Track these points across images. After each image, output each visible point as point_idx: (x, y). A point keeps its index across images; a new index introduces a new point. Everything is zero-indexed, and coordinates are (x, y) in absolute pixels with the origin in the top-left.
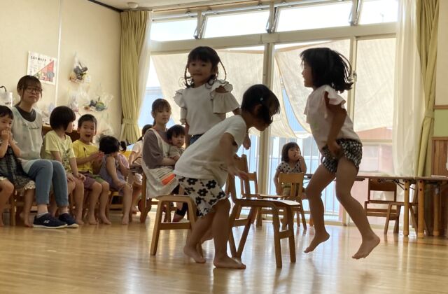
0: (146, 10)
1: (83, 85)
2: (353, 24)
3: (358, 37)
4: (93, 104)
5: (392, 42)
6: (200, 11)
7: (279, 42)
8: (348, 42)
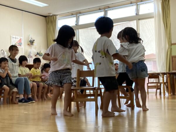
0: (56, 15)
1: (33, 47)
3: (139, 19)
4: (38, 54)
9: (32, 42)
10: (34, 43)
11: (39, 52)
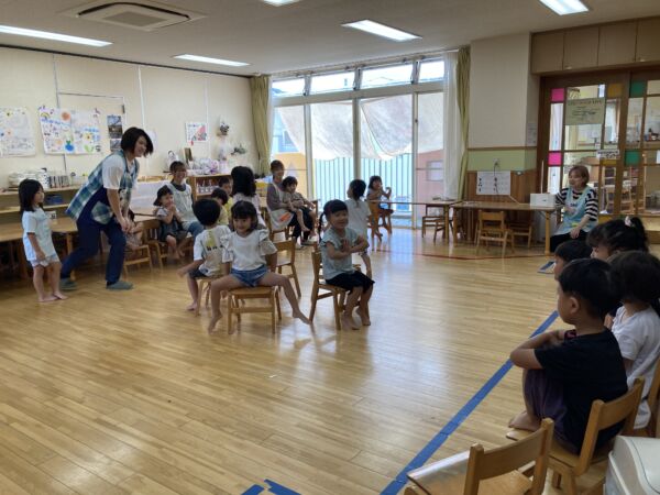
0: (267, 76)
1: (227, 138)
2: (412, 82)
3: (418, 93)
4: (236, 150)
5: (440, 95)
6: (305, 74)
7: (363, 97)
8: (411, 96)
9: (224, 131)
10: (228, 133)
11: (238, 147)
